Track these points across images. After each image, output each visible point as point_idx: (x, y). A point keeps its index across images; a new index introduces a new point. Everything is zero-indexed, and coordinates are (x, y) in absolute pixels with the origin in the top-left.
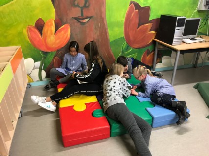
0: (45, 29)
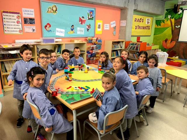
0: (167, 42)
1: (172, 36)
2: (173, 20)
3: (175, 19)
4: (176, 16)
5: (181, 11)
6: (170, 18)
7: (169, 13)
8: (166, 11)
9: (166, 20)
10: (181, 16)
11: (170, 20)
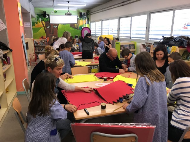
1: (46, 34)
2: (44, 22)
3: (45, 22)
4: (45, 19)
5: (47, 17)
6: (41, 21)
7: (39, 16)
8: (37, 16)
9: (38, 22)
10: (48, 20)
11: (41, 22)
